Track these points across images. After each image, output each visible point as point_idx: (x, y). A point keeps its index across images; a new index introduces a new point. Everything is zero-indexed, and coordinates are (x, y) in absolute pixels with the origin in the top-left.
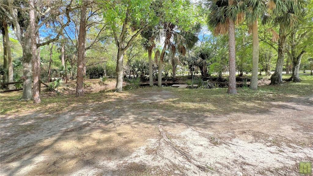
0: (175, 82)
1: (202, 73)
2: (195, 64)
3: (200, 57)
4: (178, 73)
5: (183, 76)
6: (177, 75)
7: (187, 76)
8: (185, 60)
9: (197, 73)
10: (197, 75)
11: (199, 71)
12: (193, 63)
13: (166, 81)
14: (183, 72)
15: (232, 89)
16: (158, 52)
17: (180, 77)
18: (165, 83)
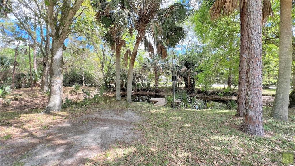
0: (158, 94)
1: (186, 84)
2: (179, 74)
3: (184, 65)
4: (161, 83)
5: (166, 88)
6: (160, 86)
7: (170, 87)
8: (168, 70)
9: (181, 85)
10: (181, 86)
11: (183, 83)
12: (177, 72)
13: (148, 91)
14: (166, 83)
15: (254, 123)
16: (129, 51)
17: (163, 88)
18: (146, 94)
